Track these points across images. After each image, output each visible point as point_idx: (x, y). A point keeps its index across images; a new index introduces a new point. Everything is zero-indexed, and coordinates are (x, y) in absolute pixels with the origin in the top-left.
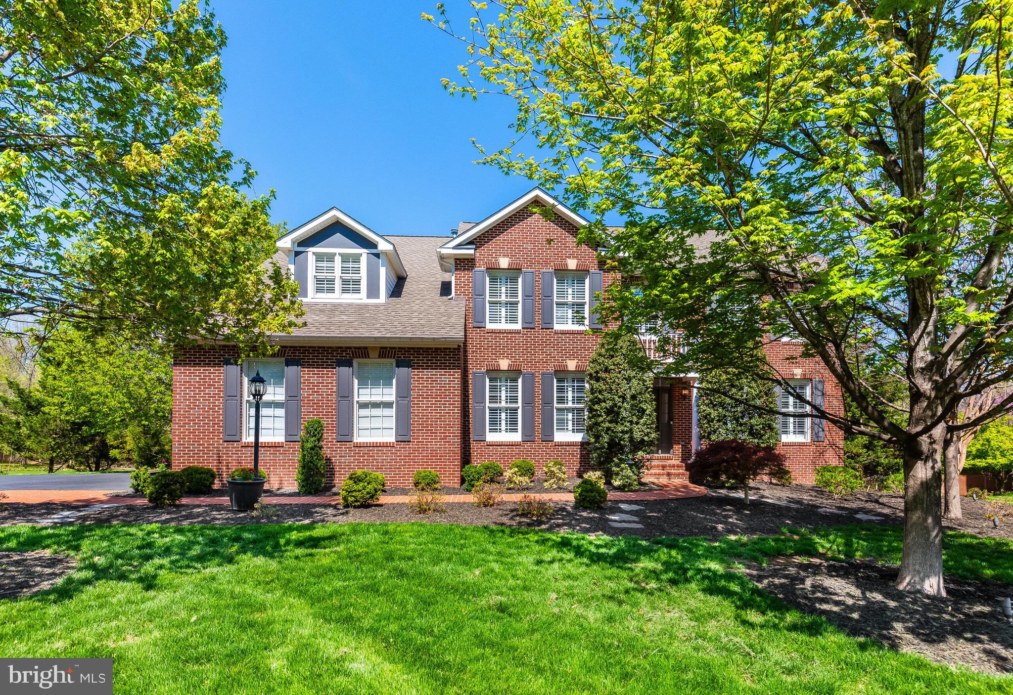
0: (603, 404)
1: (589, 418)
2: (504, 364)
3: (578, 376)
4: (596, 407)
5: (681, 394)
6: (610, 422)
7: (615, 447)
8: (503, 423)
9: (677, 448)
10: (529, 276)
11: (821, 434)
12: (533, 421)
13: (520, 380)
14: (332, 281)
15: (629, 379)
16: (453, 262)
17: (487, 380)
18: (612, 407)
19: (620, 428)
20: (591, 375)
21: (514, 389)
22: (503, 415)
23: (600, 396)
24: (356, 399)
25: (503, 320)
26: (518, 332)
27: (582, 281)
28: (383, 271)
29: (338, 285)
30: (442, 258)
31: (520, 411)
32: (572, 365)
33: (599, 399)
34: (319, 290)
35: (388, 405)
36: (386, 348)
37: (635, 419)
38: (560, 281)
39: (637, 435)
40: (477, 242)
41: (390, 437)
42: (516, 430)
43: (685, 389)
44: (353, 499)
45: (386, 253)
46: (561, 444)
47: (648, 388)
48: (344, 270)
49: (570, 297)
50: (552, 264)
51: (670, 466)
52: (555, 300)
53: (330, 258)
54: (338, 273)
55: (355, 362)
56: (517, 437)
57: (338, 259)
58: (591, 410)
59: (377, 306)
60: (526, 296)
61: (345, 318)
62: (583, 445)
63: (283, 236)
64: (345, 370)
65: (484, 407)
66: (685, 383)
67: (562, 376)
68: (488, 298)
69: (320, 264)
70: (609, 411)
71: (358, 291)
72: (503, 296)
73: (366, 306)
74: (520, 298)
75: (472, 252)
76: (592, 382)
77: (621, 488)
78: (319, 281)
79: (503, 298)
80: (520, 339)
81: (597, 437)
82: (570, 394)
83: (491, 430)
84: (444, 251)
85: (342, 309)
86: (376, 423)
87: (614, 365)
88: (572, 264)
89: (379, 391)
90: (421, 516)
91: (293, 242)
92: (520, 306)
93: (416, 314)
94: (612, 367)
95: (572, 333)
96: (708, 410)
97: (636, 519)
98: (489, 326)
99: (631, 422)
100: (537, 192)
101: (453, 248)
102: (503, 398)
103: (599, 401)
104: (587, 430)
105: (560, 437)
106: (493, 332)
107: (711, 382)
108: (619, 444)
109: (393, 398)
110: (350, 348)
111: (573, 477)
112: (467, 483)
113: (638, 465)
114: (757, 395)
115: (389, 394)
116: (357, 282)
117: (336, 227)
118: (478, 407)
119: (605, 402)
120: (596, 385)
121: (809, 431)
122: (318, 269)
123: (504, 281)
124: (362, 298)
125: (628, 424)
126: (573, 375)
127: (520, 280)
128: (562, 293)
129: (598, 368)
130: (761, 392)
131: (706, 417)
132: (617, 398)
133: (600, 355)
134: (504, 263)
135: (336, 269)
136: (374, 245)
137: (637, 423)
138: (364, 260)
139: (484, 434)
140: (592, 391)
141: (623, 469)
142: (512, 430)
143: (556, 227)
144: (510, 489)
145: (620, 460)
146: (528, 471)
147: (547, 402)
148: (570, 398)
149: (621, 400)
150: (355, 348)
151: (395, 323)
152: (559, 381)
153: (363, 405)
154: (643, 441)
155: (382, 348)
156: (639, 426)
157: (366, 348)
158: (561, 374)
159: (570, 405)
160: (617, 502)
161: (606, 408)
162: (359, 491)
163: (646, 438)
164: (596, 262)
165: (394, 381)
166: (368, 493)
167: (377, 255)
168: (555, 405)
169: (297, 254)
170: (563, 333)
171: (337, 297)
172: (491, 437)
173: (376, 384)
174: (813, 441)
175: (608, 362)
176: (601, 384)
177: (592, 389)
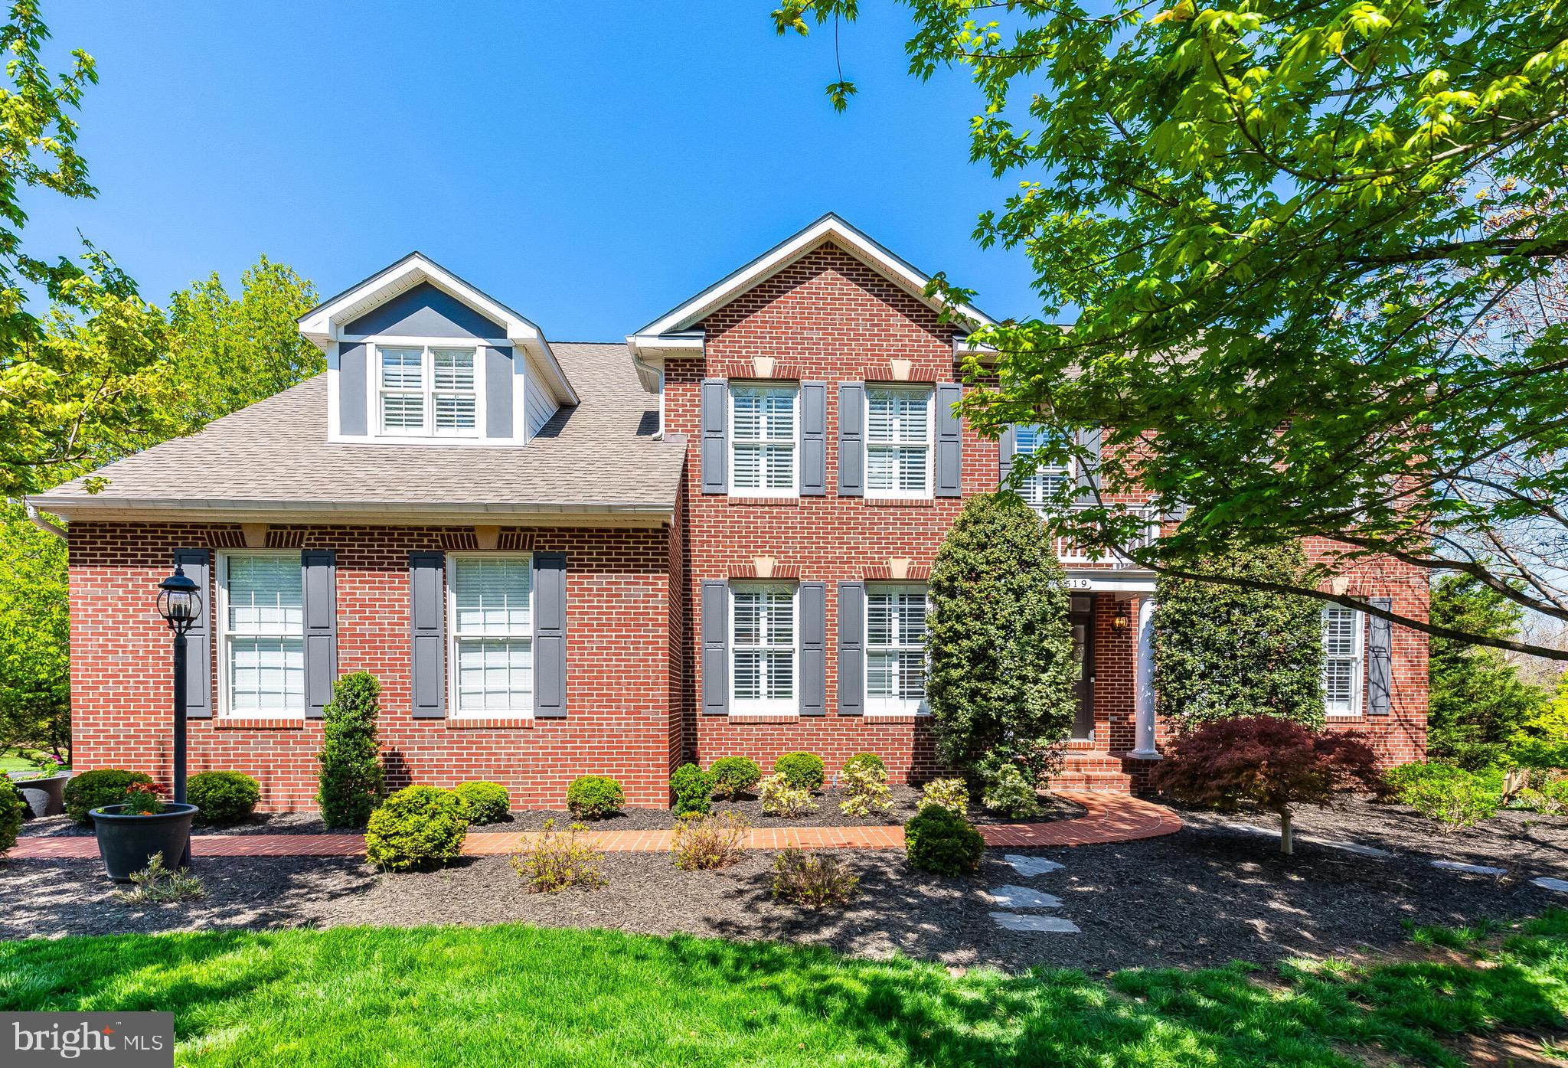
0: (965, 643)
1: (935, 670)
2: (764, 566)
3: (912, 591)
4: (950, 648)
5: (1113, 625)
6: (979, 679)
7: (986, 729)
8: (763, 680)
9: (1103, 728)
10: (814, 395)
11: (1382, 701)
12: (822, 677)
13: (796, 598)
14: (419, 402)
15: (1019, 593)
16: (661, 366)
17: (732, 598)
18: (983, 649)
19: (996, 691)
20: (938, 586)
21: (785, 615)
22: (763, 666)
23: (959, 627)
24: (453, 632)
25: (763, 481)
26: (793, 504)
27: (919, 404)
28: (519, 382)
29: (429, 411)
30: (640, 358)
31: (796, 658)
32: (899, 568)
33: (956, 632)
34: (391, 421)
35: (519, 644)
36: (513, 529)
37: (1029, 672)
38: (877, 403)
39: (1035, 707)
40: (710, 325)
41: (524, 710)
42: (787, 695)
43: (1120, 615)
44: (392, 853)
45: (525, 348)
46: (877, 722)
47: (1058, 610)
48: (441, 380)
49: (896, 436)
50: (861, 369)
51: (1093, 763)
52: (867, 440)
53: (413, 356)
54: (428, 385)
55: (450, 559)
56: (789, 707)
57: (428, 359)
58: (938, 655)
59: (505, 451)
60: (809, 434)
61: (433, 470)
62: (920, 722)
63: (314, 311)
64: (427, 576)
65: (725, 649)
66: (1121, 604)
67: (879, 589)
68: (731, 438)
69: (392, 369)
70: (978, 656)
71: (470, 423)
72: (763, 433)
73: (485, 450)
74: (796, 438)
75: (698, 343)
76: (942, 598)
77: (1002, 815)
78: (390, 402)
79: (763, 437)
80: (795, 518)
81: (951, 710)
82: (896, 625)
83: (739, 695)
84: (641, 342)
85: (434, 455)
86: (498, 680)
87: (988, 563)
88: (901, 369)
89: (500, 616)
90: (539, 897)
91: (335, 324)
92: (796, 452)
93: (583, 464)
94: (984, 567)
95: (901, 505)
96: (1178, 655)
97: (1053, 902)
98: (735, 493)
99: (1023, 679)
100: (831, 224)
101: (661, 336)
102: (763, 632)
103: (956, 637)
104: (931, 695)
105: (874, 707)
106: (741, 503)
107: (1185, 600)
108: (997, 722)
109: (528, 631)
110: (438, 529)
111: (900, 785)
112: (679, 803)
113: (1035, 767)
114: (1287, 624)
115: (521, 622)
116: (468, 405)
117: (423, 294)
118: (714, 650)
119: (969, 638)
120: (949, 604)
121: (1360, 697)
122: (387, 378)
123: (763, 404)
124: (477, 435)
125: (1017, 683)
126: (902, 589)
127: (796, 402)
128: (879, 429)
129: (955, 569)
130: (1294, 617)
131: (1173, 669)
132: (992, 630)
133: (959, 544)
134: (764, 367)
135: (424, 378)
136: (498, 331)
137: (1036, 681)
138: (480, 359)
139: (725, 703)
140: (941, 617)
141: (1005, 773)
142: (781, 695)
143: (868, 296)
144: (770, 815)
145: (999, 754)
146: (811, 778)
147: (852, 642)
148: (896, 633)
149: (1002, 633)
150: (449, 529)
151: (536, 480)
152: (874, 599)
153: (469, 645)
154: (1046, 716)
155: (504, 529)
156: (1040, 687)
157: (471, 529)
158: (878, 586)
159: (895, 644)
160: (1001, 851)
161: (972, 650)
162: (407, 834)
163: (1053, 711)
164: (949, 365)
165: (531, 595)
166: (428, 839)
167: (507, 351)
168: (866, 645)
169: (344, 348)
170: (883, 505)
171: (428, 434)
172: (739, 708)
173: (493, 602)
174: (1366, 714)
175: (976, 558)
176: (960, 600)
177: (941, 614)
